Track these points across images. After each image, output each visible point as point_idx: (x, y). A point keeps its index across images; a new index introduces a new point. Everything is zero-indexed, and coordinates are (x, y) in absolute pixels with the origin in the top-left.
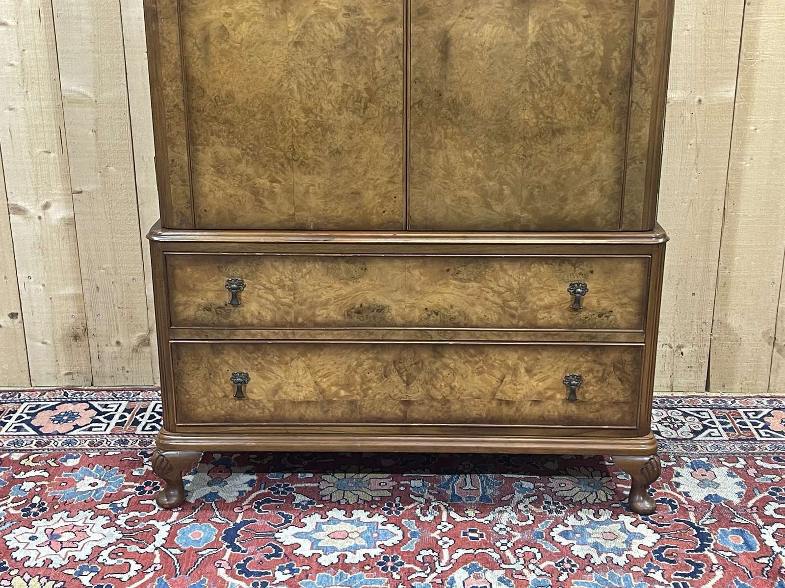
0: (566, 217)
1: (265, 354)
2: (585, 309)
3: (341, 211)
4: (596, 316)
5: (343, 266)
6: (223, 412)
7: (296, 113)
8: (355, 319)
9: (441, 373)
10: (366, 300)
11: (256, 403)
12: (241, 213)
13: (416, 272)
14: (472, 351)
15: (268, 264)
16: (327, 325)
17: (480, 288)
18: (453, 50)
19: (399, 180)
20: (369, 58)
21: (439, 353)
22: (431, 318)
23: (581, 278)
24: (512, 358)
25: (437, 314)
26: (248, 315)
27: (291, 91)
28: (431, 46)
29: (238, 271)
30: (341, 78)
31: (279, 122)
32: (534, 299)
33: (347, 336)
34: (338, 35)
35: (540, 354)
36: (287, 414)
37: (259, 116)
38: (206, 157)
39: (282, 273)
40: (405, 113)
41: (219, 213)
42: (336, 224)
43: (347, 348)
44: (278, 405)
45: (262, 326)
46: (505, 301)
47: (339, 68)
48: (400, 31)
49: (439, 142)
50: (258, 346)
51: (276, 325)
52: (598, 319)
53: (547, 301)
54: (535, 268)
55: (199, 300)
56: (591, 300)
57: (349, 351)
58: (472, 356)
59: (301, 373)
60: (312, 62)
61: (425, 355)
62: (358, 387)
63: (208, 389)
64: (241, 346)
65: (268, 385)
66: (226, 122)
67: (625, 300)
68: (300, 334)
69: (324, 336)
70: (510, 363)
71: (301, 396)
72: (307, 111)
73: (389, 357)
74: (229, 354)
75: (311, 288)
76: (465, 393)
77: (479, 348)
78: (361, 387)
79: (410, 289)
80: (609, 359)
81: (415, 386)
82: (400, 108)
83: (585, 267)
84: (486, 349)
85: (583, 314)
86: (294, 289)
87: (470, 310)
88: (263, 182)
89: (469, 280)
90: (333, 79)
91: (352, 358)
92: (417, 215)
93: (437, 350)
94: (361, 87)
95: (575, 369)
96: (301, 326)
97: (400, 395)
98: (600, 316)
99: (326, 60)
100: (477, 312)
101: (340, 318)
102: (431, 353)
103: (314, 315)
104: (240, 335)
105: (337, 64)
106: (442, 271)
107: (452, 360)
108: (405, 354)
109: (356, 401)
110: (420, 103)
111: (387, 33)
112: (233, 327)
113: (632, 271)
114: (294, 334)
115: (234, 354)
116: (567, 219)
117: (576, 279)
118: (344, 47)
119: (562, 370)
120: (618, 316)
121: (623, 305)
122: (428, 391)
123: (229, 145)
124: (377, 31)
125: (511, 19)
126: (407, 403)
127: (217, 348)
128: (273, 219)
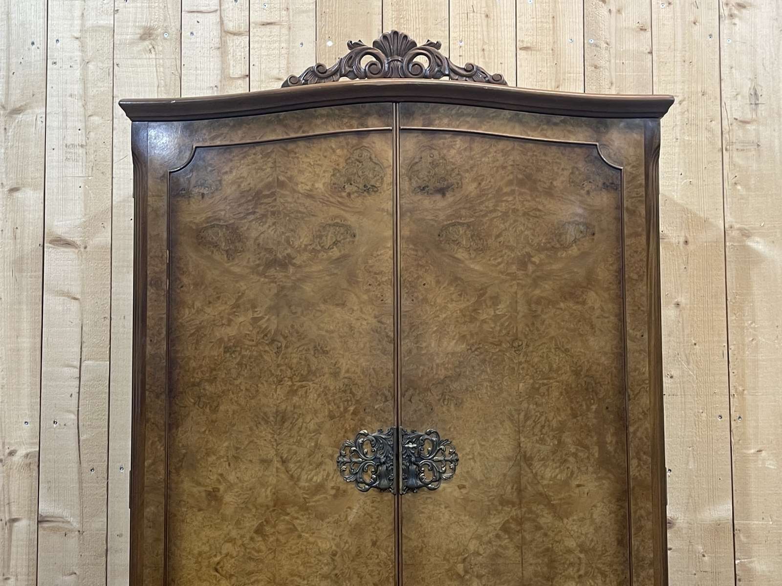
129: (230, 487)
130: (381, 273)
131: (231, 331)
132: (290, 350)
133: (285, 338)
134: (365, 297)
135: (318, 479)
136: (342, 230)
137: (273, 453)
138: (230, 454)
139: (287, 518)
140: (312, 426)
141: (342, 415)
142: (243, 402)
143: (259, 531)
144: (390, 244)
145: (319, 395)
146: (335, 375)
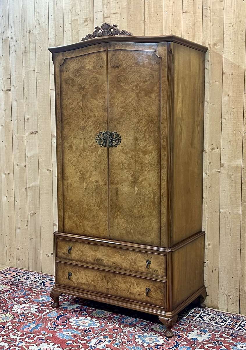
0: (146, 241)
1: (76, 268)
2: (151, 268)
3: (94, 232)
4: (154, 271)
5: (93, 247)
6: (66, 283)
7: (85, 206)
8: (96, 262)
9: (115, 281)
10: (98, 257)
11: (73, 282)
12: (73, 230)
13: (110, 251)
14: (123, 276)
15: (77, 243)
16: (90, 263)
17: (124, 258)
18: (119, 193)
19: (107, 225)
20: (101, 193)
21: (115, 275)
22: (113, 265)
23: (149, 259)
24: (133, 280)
25: (115, 264)
26: (72, 257)
27: (84, 200)
28: (114, 191)
29: (71, 245)
30: (94, 198)
31: (81, 207)
32: (138, 263)
33: (94, 266)
34: (94, 187)
35: (139, 280)
36: (80, 286)
37: (77, 206)
38: (67, 215)
39: (80, 247)
40: (108, 208)
41: (68, 229)
42: (93, 235)
43: (93, 270)
44: (78, 283)
45: (75, 261)
46: (131, 263)
47: (94, 195)
48: (107, 187)
49: (116, 216)
50: (74, 266)
51: (79, 261)
52: (154, 272)
53: (141, 265)
54: (138, 254)
55: (62, 251)
56: (152, 266)
57: (94, 271)
58: (123, 277)
59: (83, 275)
60: (89, 193)
61: (111, 275)
62: (96, 282)
63: (63, 276)
64: (71, 265)
65: (76, 277)
66: (71, 206)
67: (161, 268)
68: (83, 264)
69: (89, 266)
70: (132, 281)
71: (83, 282)
72: (87, 205)
73: (103, 274)
74: (68, 267)
75: (86, 252)
76: (122, 288)
77: (124, 275)
78: (97, 282)
79: (108, 256)
80: (158, 285)
81: (109, 284)
82: (107, 206)
83: (150, 256)
84: (126, 276)
85: (150, 270)
86: (82, 251)
87: (122, 264)
88: (78, 222)
89: (122, 255)
90: (93, 198)
91: (95, 273)
92: (111, 235)
93: (115, 274)
94: (99, 200)
95: (149, 286)
96: (84, 262)
97: (106, 286)
98: (155, 271)
99: (92, 193)
100: (124, 265)
101: (92, 261)
102: (113, 275)
103: (86, 259)
104: (71, 262)
105: (94, 194)
106: (116, 252)
107: (118, 278)
108: (107, 274)
109: (96, 286)
110: (112, 205)
111: (105, 188)
112: (69, 259)
113: (162, 259)
114: (82, 264)
115: (69, 267)
116: (147, 242)
117: (148, 259)
118: (95, 190)
119: (145, 286)
120: (159, 272)
121: (161, 269)
122: (112, 286)
123: (71, 212)
124: (102, 187)
125: (131, 186)
126: (108, 289)
127: (65, 264)
128: (80, 232)
129: (74, 144)
130: (104, 90)
131: (73, 106)
132: (85, 111)
133: (84, 108)
134: (101, 97)
135: (92, 143)
136: (95, 78)
137: (82, 136)
138: (74, 136)
139: (86, 152)
140: (90, 130)
141: (96, 128)
142: (76, 124)
143: (80, 155)
144: (106, 82)
145: (91, 122)
146: (95, 117)
